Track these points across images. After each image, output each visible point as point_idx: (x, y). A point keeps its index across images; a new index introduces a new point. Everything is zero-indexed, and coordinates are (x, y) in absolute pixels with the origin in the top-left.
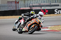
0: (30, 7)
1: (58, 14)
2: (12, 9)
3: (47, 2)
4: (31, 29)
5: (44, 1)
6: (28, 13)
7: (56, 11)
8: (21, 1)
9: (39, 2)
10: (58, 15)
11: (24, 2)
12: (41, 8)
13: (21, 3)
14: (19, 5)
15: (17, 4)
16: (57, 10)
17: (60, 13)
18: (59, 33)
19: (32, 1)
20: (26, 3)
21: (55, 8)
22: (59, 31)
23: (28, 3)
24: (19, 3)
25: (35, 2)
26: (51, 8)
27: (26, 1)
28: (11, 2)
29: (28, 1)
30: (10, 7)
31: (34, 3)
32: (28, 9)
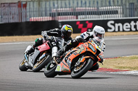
0: (52, 15)
1: (114, 31)
2: (12, 21)
3: (90, 4)
4: (79, 66)
5: (84, 2)
6: (57, 29)
7: (111, 24)
8: (31, 3)
9: (71, 5)
10: (115, 34)
11: (39, 4)
12: (77, 18)
13: (31, 6)
14: (28, 10)
15: (23, 10)
16: (113, 22)
17: (119, 30)
18: (118, 75)
19: (56, 2)
20: (44, 7)
21: (109, 19)
22: (116, 71)
23: (48, 6)
24: (28, 7)
25: (64, 5)
26: (100, 19)
27: (44, 3)
28: (10, 4)
29: (48, 3)
30: (7, 17)
31: (62, 7)
32: (47, 21)
